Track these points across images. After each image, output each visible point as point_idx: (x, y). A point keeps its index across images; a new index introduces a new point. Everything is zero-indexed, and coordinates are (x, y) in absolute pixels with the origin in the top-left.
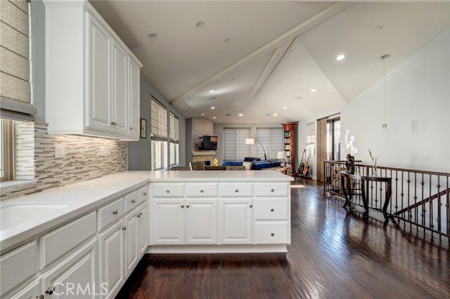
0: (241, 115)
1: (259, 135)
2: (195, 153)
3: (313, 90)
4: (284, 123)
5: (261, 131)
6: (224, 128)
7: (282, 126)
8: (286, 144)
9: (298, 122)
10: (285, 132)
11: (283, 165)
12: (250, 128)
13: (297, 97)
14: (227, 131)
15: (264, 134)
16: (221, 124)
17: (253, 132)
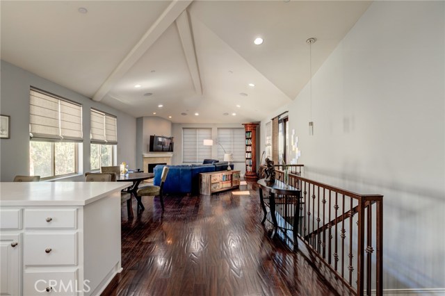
0: (197, 114)
1: (221, 136)
2: (146, 155)
3: (252, 85)
4: (246, 123)
5: (222, 132)
6: (184, 128)
7: (243, 126)
8: (247, 145)
9: (260, 122)
10: (247, 132)
11: (229, 168)
12: (211, 129)
13: (242, 94)
14: (187, 132)
15: (225, 134)
16: (180, 124)
17: (214, 133)
